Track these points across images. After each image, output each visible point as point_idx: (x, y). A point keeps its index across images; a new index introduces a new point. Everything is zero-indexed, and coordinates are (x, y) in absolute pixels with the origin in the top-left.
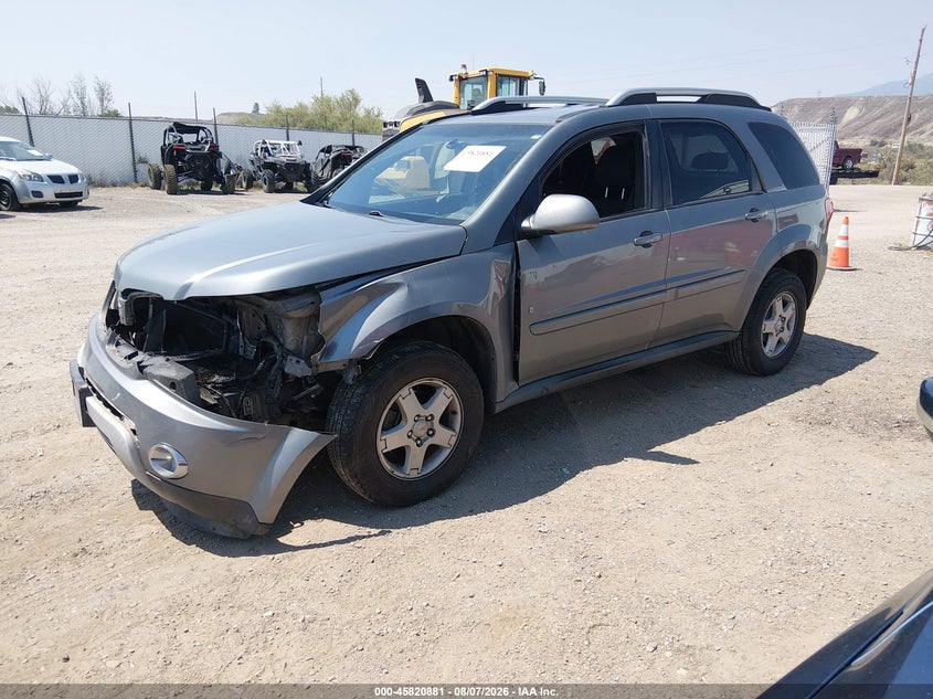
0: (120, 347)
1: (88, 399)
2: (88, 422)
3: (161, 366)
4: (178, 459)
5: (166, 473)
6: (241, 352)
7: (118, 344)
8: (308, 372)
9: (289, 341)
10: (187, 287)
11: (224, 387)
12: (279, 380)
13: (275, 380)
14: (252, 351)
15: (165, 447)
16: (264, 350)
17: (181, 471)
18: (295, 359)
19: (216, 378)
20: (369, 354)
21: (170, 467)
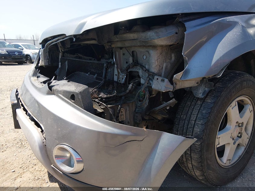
0: (39, 79)
1: (18, 110)
2: (17, 126)
3: (64, 85)
4: (75, 157)
5: (67, 169)
6: (116, 79)
7: (38, 77)
8: (170, 88)
9: (154, 66)
10: (83, 25)
11: (107, 101)
12: (147, 95)
13: (145, 95)
14: (123, 78)
15: (65, 147)
16: (132, 77)
17: (78, 167)
18: (160, 78)
19: (102, 95)
20: (218, 74)
21: (69, 163)
